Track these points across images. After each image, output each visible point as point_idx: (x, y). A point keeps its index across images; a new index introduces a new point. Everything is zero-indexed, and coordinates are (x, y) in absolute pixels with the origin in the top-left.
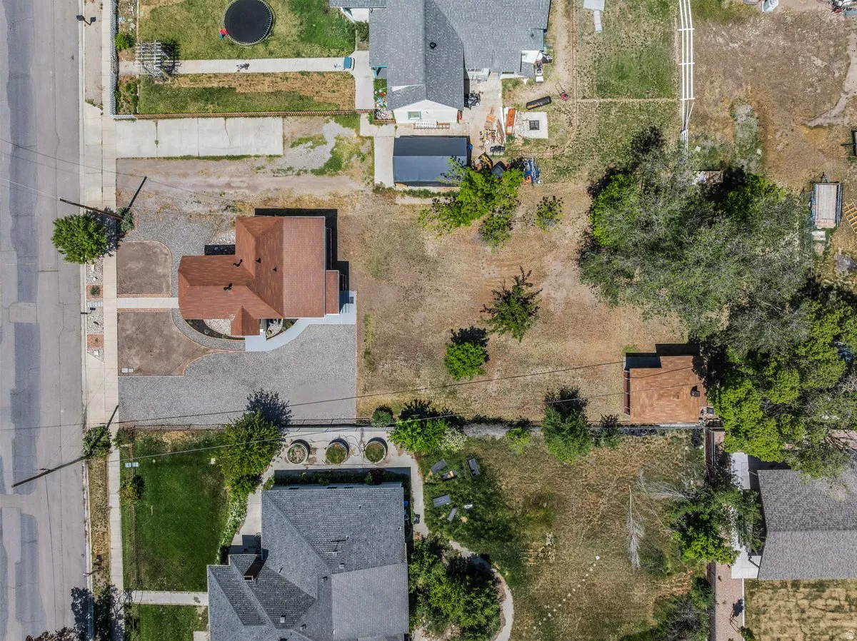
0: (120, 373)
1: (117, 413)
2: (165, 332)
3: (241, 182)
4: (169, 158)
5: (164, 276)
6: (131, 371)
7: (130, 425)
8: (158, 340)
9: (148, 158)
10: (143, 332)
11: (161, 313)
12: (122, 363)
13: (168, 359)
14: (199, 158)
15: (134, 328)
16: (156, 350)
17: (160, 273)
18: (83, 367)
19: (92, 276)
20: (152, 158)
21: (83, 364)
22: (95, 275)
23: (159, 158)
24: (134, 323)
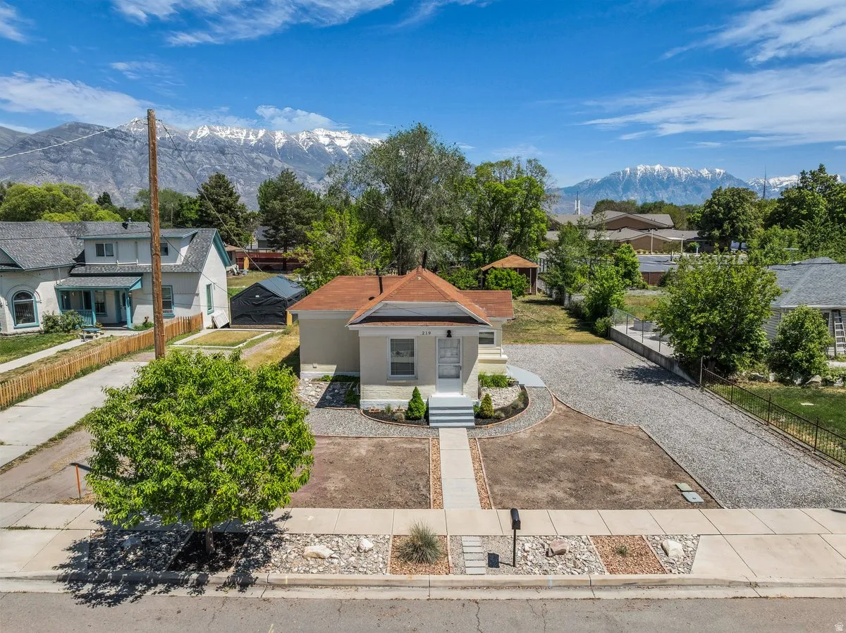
0: (709, 502)
2: (537, 446)
4: (62, 436)
5: (380, 447)
6: (684, 486)
9: (23, 458)
10: (551, 473)
11: (484, 450)
13: (608, 443)
15: (540, 485)
16: (596, 456)
17: (368, 451)
18: (762, 592)
19: (353, 559)
20: (30, 453)
21: (749, 592)
22: (348, 551)
23: (45, 445)
24: (525, 486)
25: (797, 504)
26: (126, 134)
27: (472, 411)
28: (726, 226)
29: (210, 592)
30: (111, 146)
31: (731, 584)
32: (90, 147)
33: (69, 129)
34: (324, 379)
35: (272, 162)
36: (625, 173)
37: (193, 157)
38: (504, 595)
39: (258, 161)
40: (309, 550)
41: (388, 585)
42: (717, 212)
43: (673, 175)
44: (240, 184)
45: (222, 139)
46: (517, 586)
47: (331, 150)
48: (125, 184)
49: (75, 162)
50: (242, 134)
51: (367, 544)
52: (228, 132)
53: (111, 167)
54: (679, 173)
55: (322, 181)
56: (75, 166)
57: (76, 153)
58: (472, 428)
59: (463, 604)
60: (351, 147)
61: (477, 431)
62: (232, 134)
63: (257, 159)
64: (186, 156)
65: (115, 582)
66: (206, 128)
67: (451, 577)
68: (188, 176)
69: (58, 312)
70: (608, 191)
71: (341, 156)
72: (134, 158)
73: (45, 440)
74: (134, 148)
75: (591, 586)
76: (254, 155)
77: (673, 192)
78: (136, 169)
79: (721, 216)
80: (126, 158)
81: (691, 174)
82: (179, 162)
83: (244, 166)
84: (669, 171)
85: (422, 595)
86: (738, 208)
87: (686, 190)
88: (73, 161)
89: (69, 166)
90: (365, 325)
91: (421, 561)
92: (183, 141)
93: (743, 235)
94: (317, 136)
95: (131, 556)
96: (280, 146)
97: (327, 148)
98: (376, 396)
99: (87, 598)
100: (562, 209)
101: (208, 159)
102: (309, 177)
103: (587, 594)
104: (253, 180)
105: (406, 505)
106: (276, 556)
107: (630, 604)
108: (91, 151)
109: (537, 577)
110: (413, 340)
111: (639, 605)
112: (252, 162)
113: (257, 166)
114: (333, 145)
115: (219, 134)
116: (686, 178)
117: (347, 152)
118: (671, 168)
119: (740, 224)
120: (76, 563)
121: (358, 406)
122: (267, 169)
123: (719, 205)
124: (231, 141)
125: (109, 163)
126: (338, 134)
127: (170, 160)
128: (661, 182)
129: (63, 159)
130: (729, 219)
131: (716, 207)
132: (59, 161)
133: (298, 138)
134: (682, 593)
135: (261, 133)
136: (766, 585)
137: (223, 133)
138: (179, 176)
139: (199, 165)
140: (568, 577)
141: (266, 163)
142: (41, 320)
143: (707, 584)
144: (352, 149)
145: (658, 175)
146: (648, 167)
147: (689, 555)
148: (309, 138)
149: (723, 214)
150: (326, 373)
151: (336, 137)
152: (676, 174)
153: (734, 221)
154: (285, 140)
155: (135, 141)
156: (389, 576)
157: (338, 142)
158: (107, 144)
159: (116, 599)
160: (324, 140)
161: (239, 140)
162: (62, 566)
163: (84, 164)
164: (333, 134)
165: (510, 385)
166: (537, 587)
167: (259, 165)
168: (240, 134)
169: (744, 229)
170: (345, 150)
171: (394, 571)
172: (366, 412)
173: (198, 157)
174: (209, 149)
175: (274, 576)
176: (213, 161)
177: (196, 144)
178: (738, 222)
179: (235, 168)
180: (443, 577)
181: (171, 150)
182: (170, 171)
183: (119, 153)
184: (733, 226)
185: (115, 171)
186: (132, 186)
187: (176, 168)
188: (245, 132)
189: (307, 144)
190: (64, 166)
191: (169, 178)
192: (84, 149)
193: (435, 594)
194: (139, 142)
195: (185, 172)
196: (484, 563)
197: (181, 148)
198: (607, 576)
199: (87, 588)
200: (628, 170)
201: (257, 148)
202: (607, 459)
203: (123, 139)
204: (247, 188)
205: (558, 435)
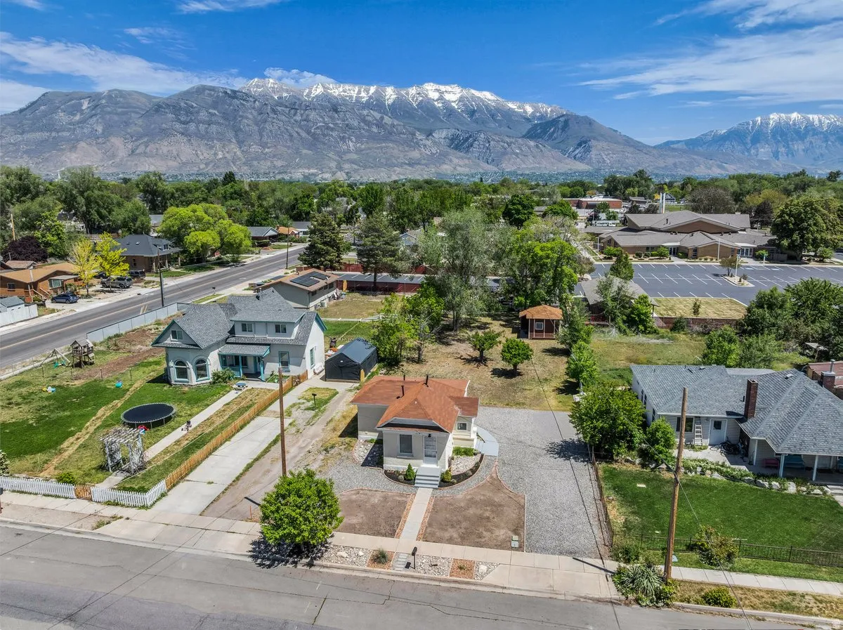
0: (520, 548)
1: (585, 560)
2: (462, 504)
3: (304, 441)
4: (238, 478)
5: (385, 498)
6: (515, 538)
7: (603, 550)
8: (471, 511)
9: (223, 492)
10: (459, 522)
11: (434, 505)
12: (503, 545)
13: (500, 505)
14: (256, 460)
15: (450, 530)
16: (487, 514)
17: (379, 500)
18: (505, 591)
19: (354, 559)
20: (226, 489)
21: (500, 591)
22: (354, 555)
23: (231, 485)
24: (442, 529)
25: (561, 553)
26: (246, 94)
27: (439, 479)
28: (796, 236)
29: (299, 567)
30: (233, 106)
31: (495, 586)
32: (215, 109)
33: (196, 92)
34: (371, 441)
35: (382, 118)
36: (755, 123)
37: (308, 116)
38: (405, 580)
39: (369, 118)
40: (339, 553)
41: (365, 571)
42: (787, 223)
43: (812, 124)
44: (352, 142)
45: (336, 98)
46: (412, 577)
47: (440, 105)
48: (245, 143)
49: (201, 122)
50: (354, 91)
51: (361, 553)
52: (341, 89)
53: (234, 126)
54: (820, 121)
55: (431, 137)
56: (202, 127)
57: (203, 115)
58: (436, 489)
59: (389, 581)
60: (460, 101)
61: (438, 491)
62: (344, 91)
63: (368, 116)
64: (302, 115)
65: (268, 559)
66: (320, 86)
67: (389, 571)
68: (304, 134)
69: (220, 369)
70: (735, 143)
71: (450, 112)
72: (254, 117)
73: (231, 482)
74: (254, 108)
75: (440, 580)
76: (365, 112)
77: (811, 143)
78: (256, 128)
79: (791, 226)
80: (247, 118)
81: (835, 121)
82: (295, 121)
83: (356, 123)
84: (808, 119)
85: (376, 576)
86: (810, 218)
87: (827, 141)
88: (200, 122)
89: (197, 127)
90: (384, 429)
91: (380, 562)
92: (299, 99)
93: (812, 245)
94: (427, 90)
95: (274, 550)
96: (390, 102)
97: (436, 103)
98: (392, 464)
99: (260, 565)
100: (681, 163)
101: (322, 117)
102: (417, 133)
103: (437, 583)
104: (364, 137)
105: (384, 535)
106: (326, 555)
107: (449, 589)
108: (216, 112)
109: (422, 574)
110: (411, 436)
111: (453, 590)
112: (364, 120)
113: (368, 123)
114: (442, 99)
115: (332, 91)
116: (829, 127)
117: (456, 107)
118: (811, 116)
119: (810, 235)
120: (254, 550)
121: (383, 468)
122: (377, 126)
123: (790, 215)
124: (343, 99)
125: (232, 123)
126: (448, 88)
127: (287, 119)
128: (798, 132)
129: (191, 121)
130: (799, 229)
131: (787, 218)
132: (187, 124)
133: (407, 94)
134: (473, 587)
135: (373, 89)
136: (509, 588)
137: (338, 90)
138: (295, 135)
139: (314, 123)
140: (433, 576)
141: (376, 120)
142: (211, 376)
143: (486, 585)
144: (461, 103)
145: (794, 124)
146: (783, 115)
147: (488, 572)
148: (419, 94)
149: (793, 224)
150: (373, 437)
151: (446, 92)
152: (816, 122)
153: (804, 232)
154: (395, 96)
155: (255, 102)
156: (366, 567)
157: (447, 97)
158: (230, 105)
159: (269, 566)
160: (435, 96)
161: (351, 97)
162: (250, 551)
163: (209, 125)
164: (443, 88)
165: (475, 454)
166: (419, 578)
167: (370, 122)
168: (352, 92)
169: (815, 240)
170: (453, 104)
171: (368, 566)
172: (386, 472)
173: (313, 115)
174: (323, 107)
175: (325, 563)
176: (326, 120)
177: (310, 102)
178: (808, 233)
179: (347, 125)
180: (386, 570)
181: (288, 109)
182: (287, 129)
183: (241, 113)
184: (802, 237)
185: (237, 131)
186: (252, 145)
187: (292, 127)
188: (357, 89)
189: (417, 99)
190: (192, 127)
191: (286, 136)
192: (210, 111)
193: (381, 576)
194: (259, 101)
195: (300, 131)
196: (404, 566)
197: (297, 107)
198: (448, 577)
199: (259, 561)
200: (759, 119)
201: (368, 105)
202: (491, 517)
203: (244, 100)
204: (358, 145)
205: (478, 498)
